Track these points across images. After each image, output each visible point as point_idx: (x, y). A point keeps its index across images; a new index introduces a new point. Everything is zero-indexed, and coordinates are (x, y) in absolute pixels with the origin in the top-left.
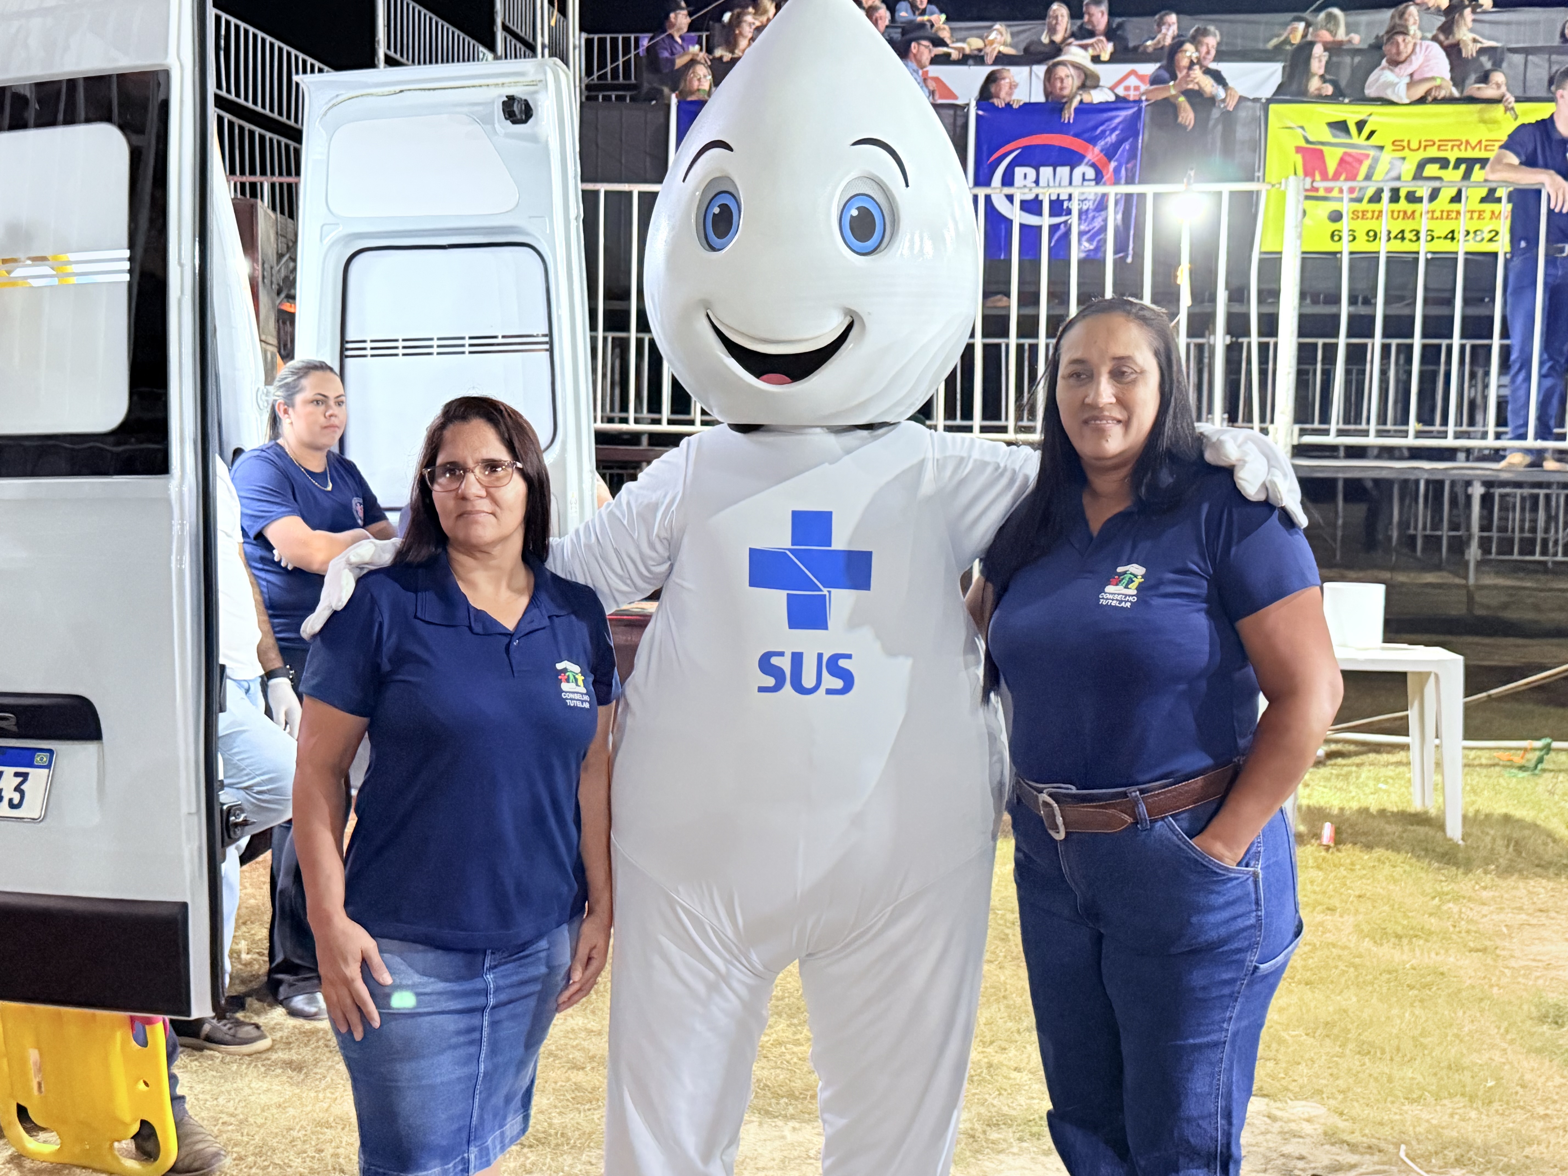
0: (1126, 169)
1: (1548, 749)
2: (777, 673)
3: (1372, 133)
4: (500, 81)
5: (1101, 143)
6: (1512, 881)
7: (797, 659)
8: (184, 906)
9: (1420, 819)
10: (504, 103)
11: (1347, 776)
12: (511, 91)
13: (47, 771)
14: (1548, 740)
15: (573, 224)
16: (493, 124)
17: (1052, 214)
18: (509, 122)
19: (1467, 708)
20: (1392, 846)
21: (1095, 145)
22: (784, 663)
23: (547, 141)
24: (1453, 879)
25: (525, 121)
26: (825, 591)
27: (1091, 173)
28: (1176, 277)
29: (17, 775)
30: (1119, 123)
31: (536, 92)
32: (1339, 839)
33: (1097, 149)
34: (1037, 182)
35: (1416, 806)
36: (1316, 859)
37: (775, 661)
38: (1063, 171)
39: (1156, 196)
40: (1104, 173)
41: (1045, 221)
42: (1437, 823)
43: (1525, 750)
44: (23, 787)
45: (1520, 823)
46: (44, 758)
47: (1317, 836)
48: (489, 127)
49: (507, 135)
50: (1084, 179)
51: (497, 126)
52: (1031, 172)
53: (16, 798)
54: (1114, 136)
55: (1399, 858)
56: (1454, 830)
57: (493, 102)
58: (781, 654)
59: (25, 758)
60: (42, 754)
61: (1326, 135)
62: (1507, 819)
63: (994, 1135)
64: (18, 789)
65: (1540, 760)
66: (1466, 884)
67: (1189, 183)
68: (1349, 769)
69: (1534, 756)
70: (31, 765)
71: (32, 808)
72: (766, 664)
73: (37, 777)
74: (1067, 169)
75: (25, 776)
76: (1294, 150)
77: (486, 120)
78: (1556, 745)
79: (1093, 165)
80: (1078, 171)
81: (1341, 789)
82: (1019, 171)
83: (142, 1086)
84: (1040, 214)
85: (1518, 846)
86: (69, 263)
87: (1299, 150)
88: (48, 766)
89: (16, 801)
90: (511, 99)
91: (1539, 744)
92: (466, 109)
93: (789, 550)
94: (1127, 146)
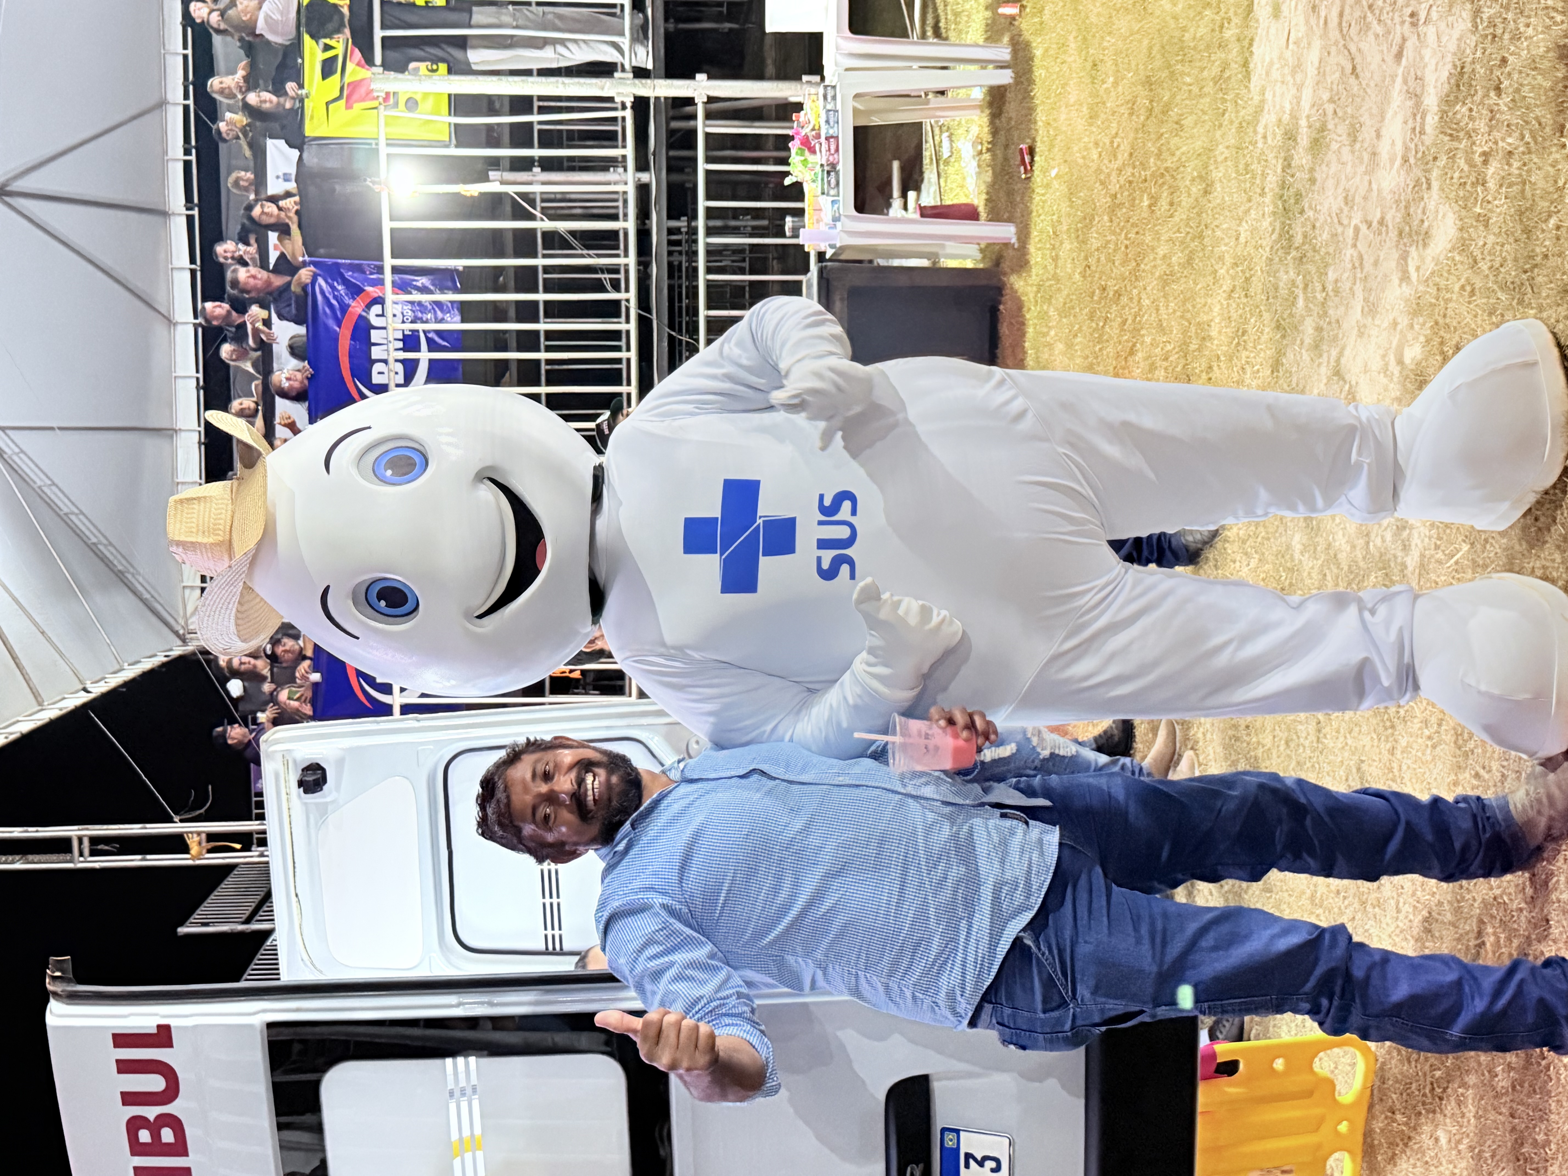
0: (371, 274)
4: (284, 797)
5: (347, 300)
10: (306, 792)
11: (956, 14)
12: (294, 784)
13: (962, 1133)
15: (422, 724)
16: (326, 804)
17: (417, 349)
18: (325, 787)
21: (349, 306)
23: (343, 749)
25: (323, 770)
26: (760, 521)
27: (376, 309)
28: (472, 197)
29: (967, 1166)
30: (327, 282)
31: (295, 761)
33: (353, 304)
34: (385, 362)
36: (1034, 15)
38: (375, 336)
40: (376, 295)
41: (424, 356)
44: (979, 1158)
46: (950, 1138)
47: (1013, 18)
48: (330, 808)
49: (338, 788)
50: (383, 315)
51: (328, 799)
52: (377, 367)
53: (990, 1164)
54: (339, 288)
57: (306, 804)
59: (951, 1156)
60: (946, 1139)
61: (334, 81)
63: (1298, 239)
64: (981, 1164)
67: (379, 183)
68: (949, 12)
70: (958, 1149)
71: (998, 1147)
73: (970, 1143)
74: (373, 332)
75: (968, 1156)
76: (350, 111)
77: (323, 811)
79: (369, 306)
80: (375, 321)
81: (969, 16)
82: (376, 379)
84: (416, 362)
87: (349, 106)
88: (957, 1132)
89: (993, 1164)
90: (301, 784)
92: (313, 831)
93: (721, 555)
94: (348, 275)
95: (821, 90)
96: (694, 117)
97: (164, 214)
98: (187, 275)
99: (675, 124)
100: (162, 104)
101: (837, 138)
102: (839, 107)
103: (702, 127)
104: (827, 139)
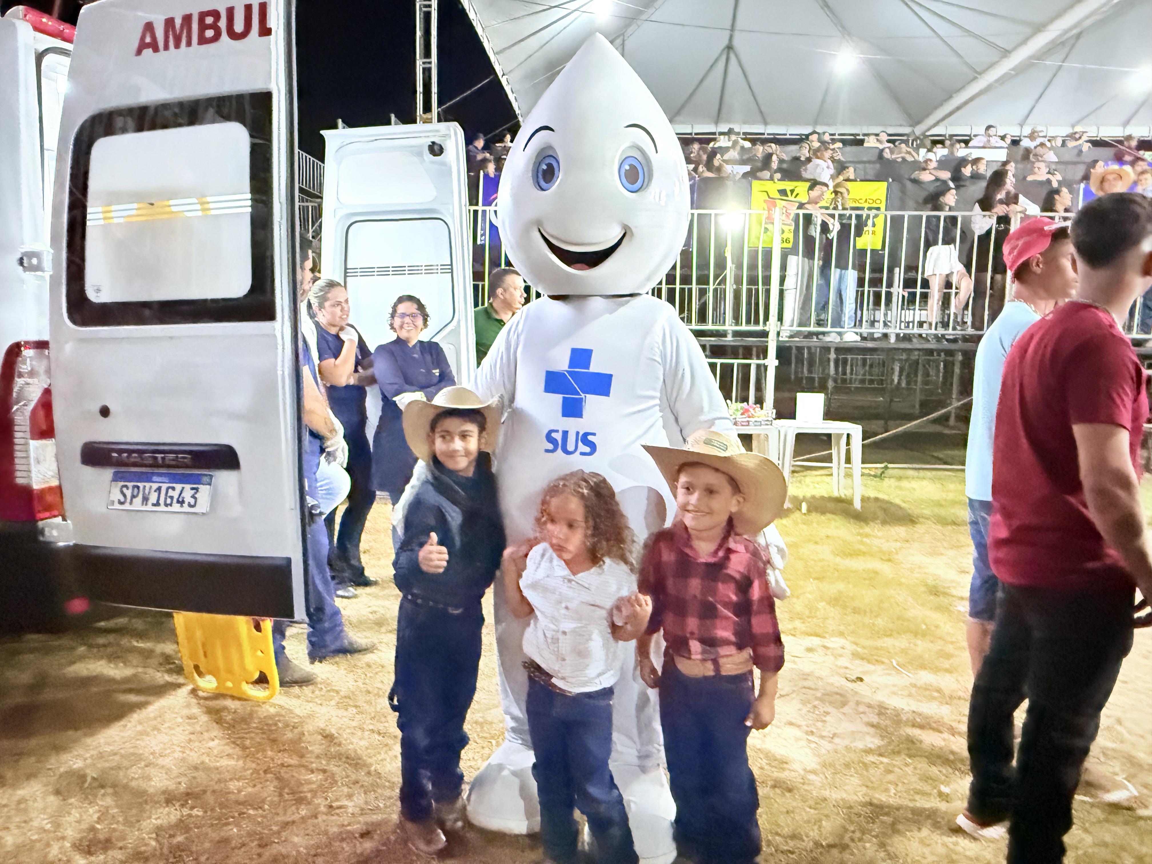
1: (886, 468)
2: (553, 441)
3: (798, 194)
4: (428, 135)
6: (887, 527)
7: (565, 433)
8: (289, 560)
9: (839, 500)
10: (430, 146)
12: (434, 140)
13: (208, 487)
14: (886, 464)
16: (423, 156)
18: (431, 156)
19: (863, 446)
20: (833, 513)
22: (558, 436)
23: (451, 165)
24: (861, 527)
25: (440, 155)
26: (583, 395)
29: (192, 489)
31: (445, 140)
32: (809, 511)
35: (836, 494)
37: (554, 435)
39: (716, 215)
42: (849, 502)
43: (876, 468)
44: (196, 496)
45: (883, 501)
46: (207, 479)
47: (800, 510)
48: (422, 158)
49: (433, 162)
51: (425, 157)
53: (192, 501)
55: (836, 518)
56: (857, 505)
57: (424, 145)
58: (557, 431)
59: (196, 480)
60: (205, 478)
61: (777, 195)
62: (877, 499)
64: (193, 497)
65: (883, 472)
66: (867, 530)
69: (879, 472)
70: (200, 483)
71: (201, 506)
72: (549, 438)
73: (204, 490)
75: (197, 489)
76: (763, 202)
77: (420, 154)
78: (890, 466)
83: (259, 653)
85: (885, 510)
86: (208, 203)
87: (765, 201)
88: (210, 484)
89: (192, 503)
90: (433, 143)
91: (882, 465)
92: (409, 149)
93: (567, 371)
95: (770, 419)
96: (758, 358)
97: (717, 123)
98: (689, 131)
99: (754, 349)
100: (766, 123)
101: (748, 425)
102: (763, 427)
103: (754, 362)
104: (748, 422)
